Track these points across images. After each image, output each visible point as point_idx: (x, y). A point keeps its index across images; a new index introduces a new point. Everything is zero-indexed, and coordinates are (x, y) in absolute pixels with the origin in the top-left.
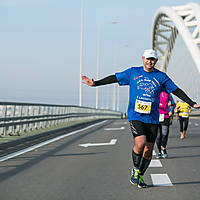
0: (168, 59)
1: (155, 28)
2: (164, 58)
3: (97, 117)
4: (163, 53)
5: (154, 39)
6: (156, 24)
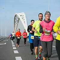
0: (17, 25)
3: (2, 38)
4: (16, 23)
5: (15, 20)
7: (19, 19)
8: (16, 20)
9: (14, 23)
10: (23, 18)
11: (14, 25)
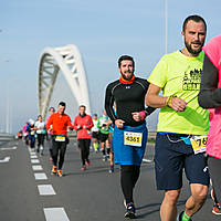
0: (52, 90)
1: (41, 65)
2: (48, 89)
4: (47, 86)
5: (40, 74)
6: (42, 61)
7: (57, 68)
8: (44, 74)
9: (40, 85)
10: (71, 65)
11: (40, 91)
